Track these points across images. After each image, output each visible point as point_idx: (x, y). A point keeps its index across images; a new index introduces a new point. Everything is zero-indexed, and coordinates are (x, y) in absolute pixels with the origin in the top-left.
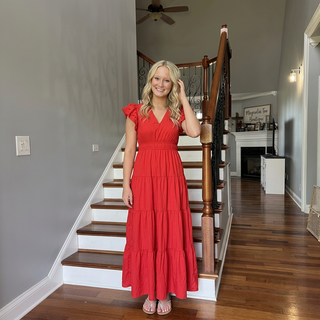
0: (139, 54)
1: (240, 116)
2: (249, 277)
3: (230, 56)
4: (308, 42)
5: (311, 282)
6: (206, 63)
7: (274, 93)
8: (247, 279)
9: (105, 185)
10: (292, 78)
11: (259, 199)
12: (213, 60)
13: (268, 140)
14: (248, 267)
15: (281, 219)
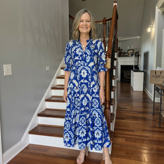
0: (70, 16)
1: (121, 48)
2: (127, 139)
3: (117, 18)
4: (158, 11)
5: (159, 142)
6: (105, 21)
7: (138, 37)
8: (126, 140)
9: (53, 88)
10: (149, 30)
11: (130, 94)
12: (108, 20)
13: (135, 62)
14: (127, 133)
15: (141, 105)
